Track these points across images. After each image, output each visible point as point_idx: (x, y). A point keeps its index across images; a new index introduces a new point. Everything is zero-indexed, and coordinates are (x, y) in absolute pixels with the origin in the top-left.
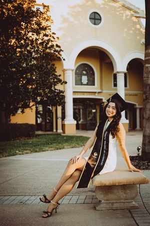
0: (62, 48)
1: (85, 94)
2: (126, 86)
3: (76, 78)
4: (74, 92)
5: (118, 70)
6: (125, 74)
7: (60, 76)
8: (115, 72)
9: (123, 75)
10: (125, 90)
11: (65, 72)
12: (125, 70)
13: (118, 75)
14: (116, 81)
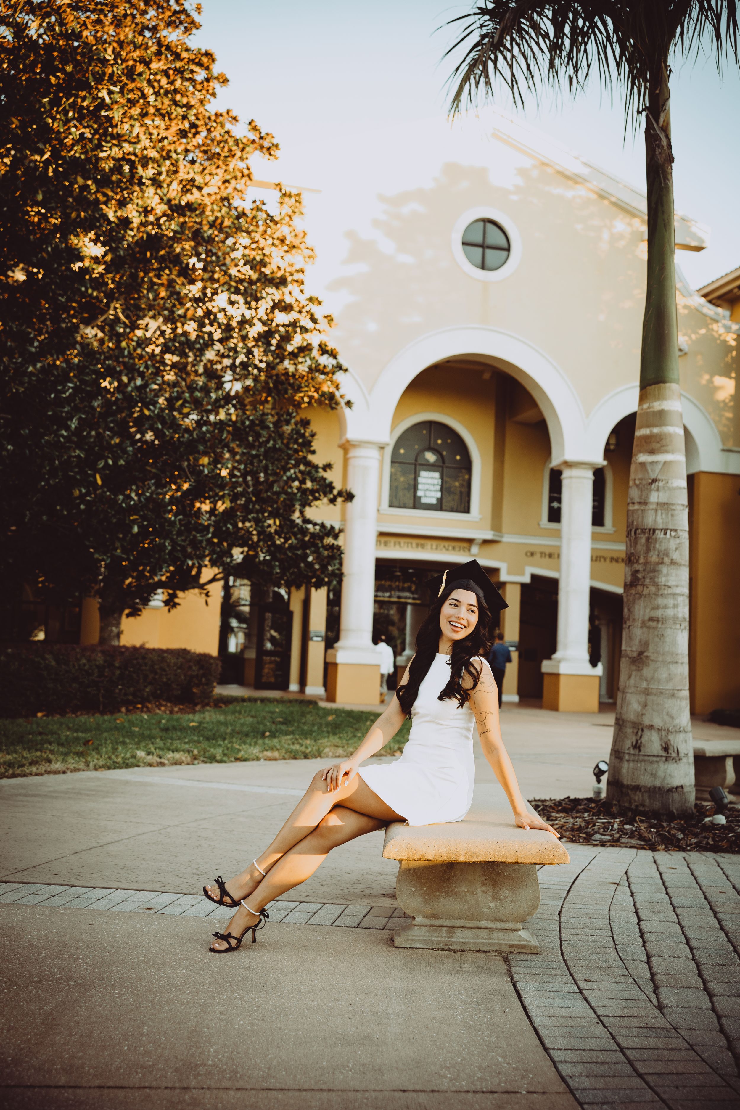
0: (342, 359)
1: (429, 543)
2: (598, 519)
3: (393, 478)
4: (382, 534)
5: (570, 456)
6: (599, 474)
7: (328, 467)
8: (555, 462)
9: (590, 475)
10: (595, 537)
11: (352, 453)
12: (598, 459)
13: (566, 474)
14: (559, 501)
